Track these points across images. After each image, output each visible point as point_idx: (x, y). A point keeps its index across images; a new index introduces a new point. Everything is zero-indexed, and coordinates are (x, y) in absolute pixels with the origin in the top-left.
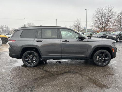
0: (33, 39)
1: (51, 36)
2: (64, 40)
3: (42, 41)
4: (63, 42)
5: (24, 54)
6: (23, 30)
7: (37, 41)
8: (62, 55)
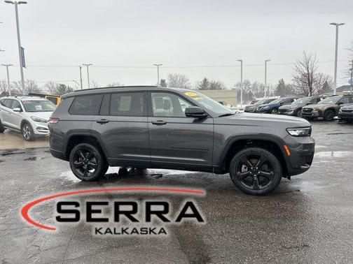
1: (128, 109)
2: (155, 120)
4: (153, 123)
6: (76, 96)
7: (97, 122)
8: (152, 157)
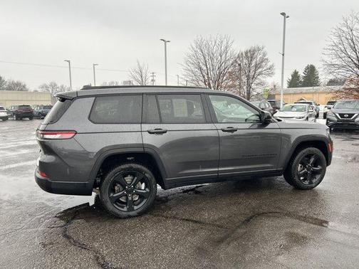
0: (137, 127)
1: (186, 115)
2: (225, 126)
3: (165, 132)
4: (223, 131)
5: (110, 177)
6: (96, 96)
7: (150, 133)
8: (220, 169)
